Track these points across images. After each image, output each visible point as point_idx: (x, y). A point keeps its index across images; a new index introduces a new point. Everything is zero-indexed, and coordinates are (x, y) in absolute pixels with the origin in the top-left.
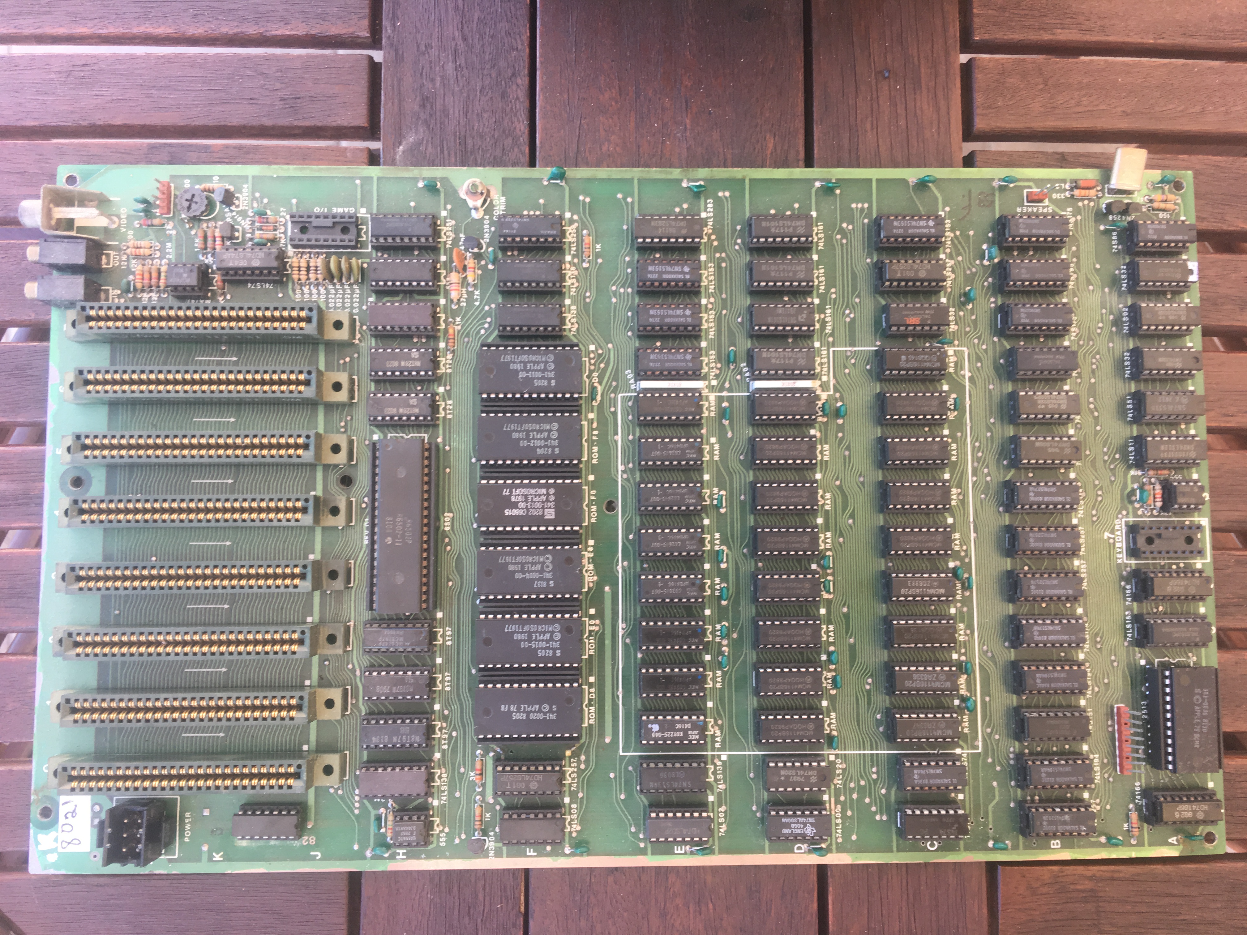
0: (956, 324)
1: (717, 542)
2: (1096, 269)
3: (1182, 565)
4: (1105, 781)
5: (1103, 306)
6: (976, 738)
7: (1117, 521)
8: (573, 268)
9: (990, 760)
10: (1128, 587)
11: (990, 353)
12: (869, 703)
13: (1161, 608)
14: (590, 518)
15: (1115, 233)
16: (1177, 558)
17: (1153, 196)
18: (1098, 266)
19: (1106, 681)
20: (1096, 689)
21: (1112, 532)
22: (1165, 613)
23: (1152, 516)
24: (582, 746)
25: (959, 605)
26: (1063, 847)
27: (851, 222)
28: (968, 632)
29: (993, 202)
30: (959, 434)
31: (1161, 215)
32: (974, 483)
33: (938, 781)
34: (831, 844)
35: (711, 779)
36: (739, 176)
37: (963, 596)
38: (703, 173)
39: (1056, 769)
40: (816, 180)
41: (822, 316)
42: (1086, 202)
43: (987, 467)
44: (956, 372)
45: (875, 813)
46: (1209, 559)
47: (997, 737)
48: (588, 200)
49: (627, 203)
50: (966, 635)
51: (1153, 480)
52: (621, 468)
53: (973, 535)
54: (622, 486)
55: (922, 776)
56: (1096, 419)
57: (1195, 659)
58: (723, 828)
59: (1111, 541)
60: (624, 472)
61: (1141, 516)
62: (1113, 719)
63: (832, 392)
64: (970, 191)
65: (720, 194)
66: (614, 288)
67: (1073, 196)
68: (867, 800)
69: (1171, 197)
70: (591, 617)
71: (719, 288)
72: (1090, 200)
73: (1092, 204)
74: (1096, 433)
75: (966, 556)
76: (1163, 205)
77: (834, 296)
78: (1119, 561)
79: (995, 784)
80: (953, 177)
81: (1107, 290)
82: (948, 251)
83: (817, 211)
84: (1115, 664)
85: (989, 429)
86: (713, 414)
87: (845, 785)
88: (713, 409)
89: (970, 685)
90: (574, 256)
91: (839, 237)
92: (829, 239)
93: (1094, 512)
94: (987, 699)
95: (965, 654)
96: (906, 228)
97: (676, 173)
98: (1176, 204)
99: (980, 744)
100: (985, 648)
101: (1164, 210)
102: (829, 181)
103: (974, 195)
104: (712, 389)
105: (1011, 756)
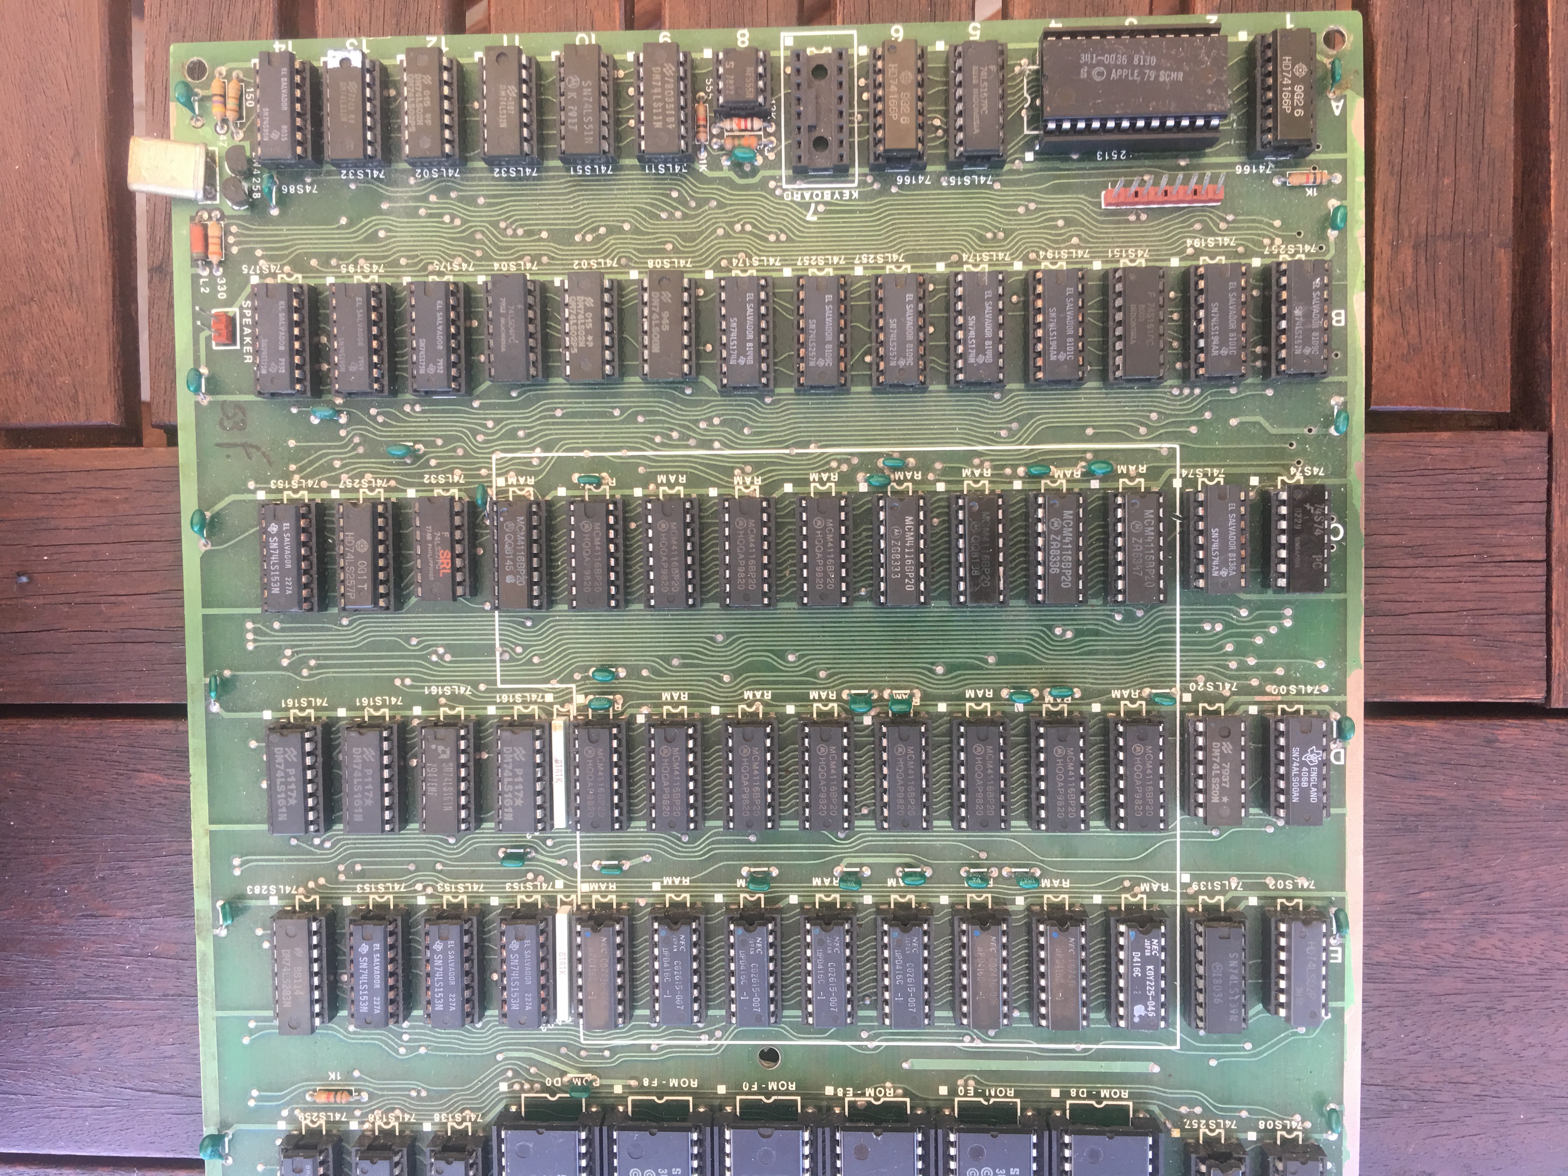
0: (451, 471)
1: (827, 882)
2: (351, 224)
3: (862, 82)
4: (1232, 228)
5: (413, 213)
6: (1155, 452)
7: (787, 198)
8: (371, 1118)
9: (1194, 430)
10: (900, 180)
11: (500, 413)
12: (1097, 633)
13: (937, 122)
14: (787, 1093)
15: (285, 189)
16: (851, 89)
17: (218, 118)
18: (344, 221)
19: (1061, 223)
20: (1075, 240)
21: (806, 206)
22: (946, 114)
23: (777, 134)
24: (1164, 1110)
25: (931, 477)
26: (1344, 305)
27: (278, 651)
28: (976, 461)
29: (238, 405)
30: (641, 470)
31: (249, 103)
32: (726, 446)
33: (1232, 535)
34: (1331, 704)
35: (1221, 900)
36: (206, 841)
37: (916, 469)
38: (202, 901)
39: (1215, 328)
40: (208, 712)
41: (443, 701)
42: (231, 240)
43: (696, 422)
44: (535, 474)
45: (1281, 627)
46: (852, 32)
47: (1154, 416)
48: (255, 1093)
49: (257, 1029)
50: (981, 466)
51: (715, 131)
52: (704, 1040)
53: (813, 449)
54: (735, 1038)
55: (1224, 564)
56: (611, 230)
57: (1024, 61)
58: (1303, 882)
59: (821, 208)
60: (711, 1035)
61: (778, 155)
62: (1127, 213)
63: (573, 686)
64: (218, 445)
65: (237, 872)
66: (402, 1050)
67: (220, 263)
68: (1259, 641)
69: (215, 88)
70: (953, 1092)
71: (397, 875)
72: (227, 232)
73: (234, 229)
74: (635, 231)
75: (847, 461)
76: (231, 103)
77: (408, 681)
78: (856, 195)
79: (1233, 422)
80: (194, 474)
81: (385, 206)
82: (324, 484)
83: (261, 710)
84: (1032, 206)
85: (632, 419)
86: (613, 887)
87: (1231, 678)
88: (603, 887)
89: (1066, 460)
90: (351, 1116)
91: (305, 672)
92: (310, 690)
93: (772, 238)
94: (1089, 431)
95: (1014, 467)
96: (283, 573)
97: (204, 947)
98: (228, 76)
99: (1166, 445)
100: (1003, 433)
101: (240, 99)
102: (208, 688)
103: (225, 438)
104: (570, 887)
105: (1187, 391)
